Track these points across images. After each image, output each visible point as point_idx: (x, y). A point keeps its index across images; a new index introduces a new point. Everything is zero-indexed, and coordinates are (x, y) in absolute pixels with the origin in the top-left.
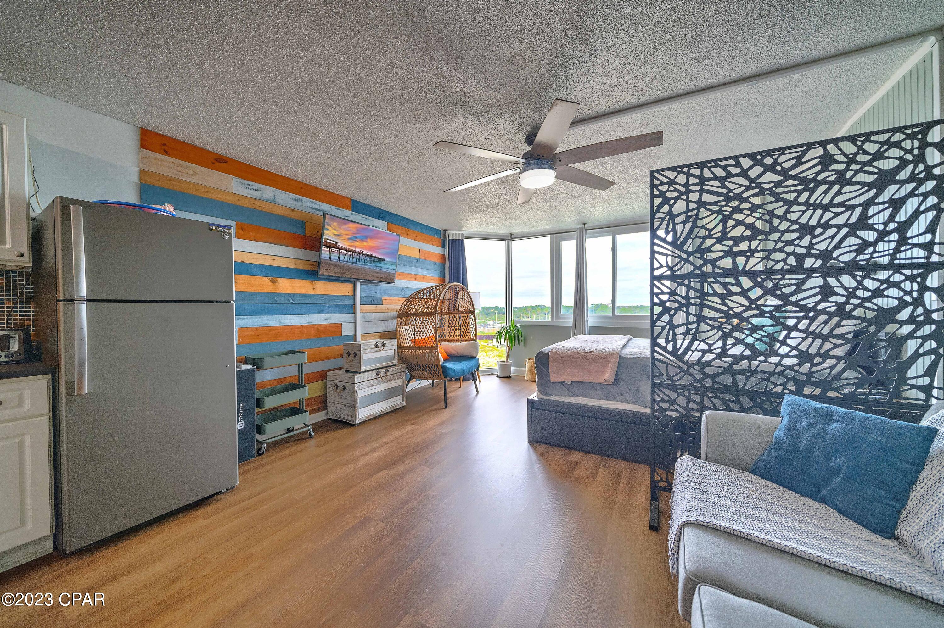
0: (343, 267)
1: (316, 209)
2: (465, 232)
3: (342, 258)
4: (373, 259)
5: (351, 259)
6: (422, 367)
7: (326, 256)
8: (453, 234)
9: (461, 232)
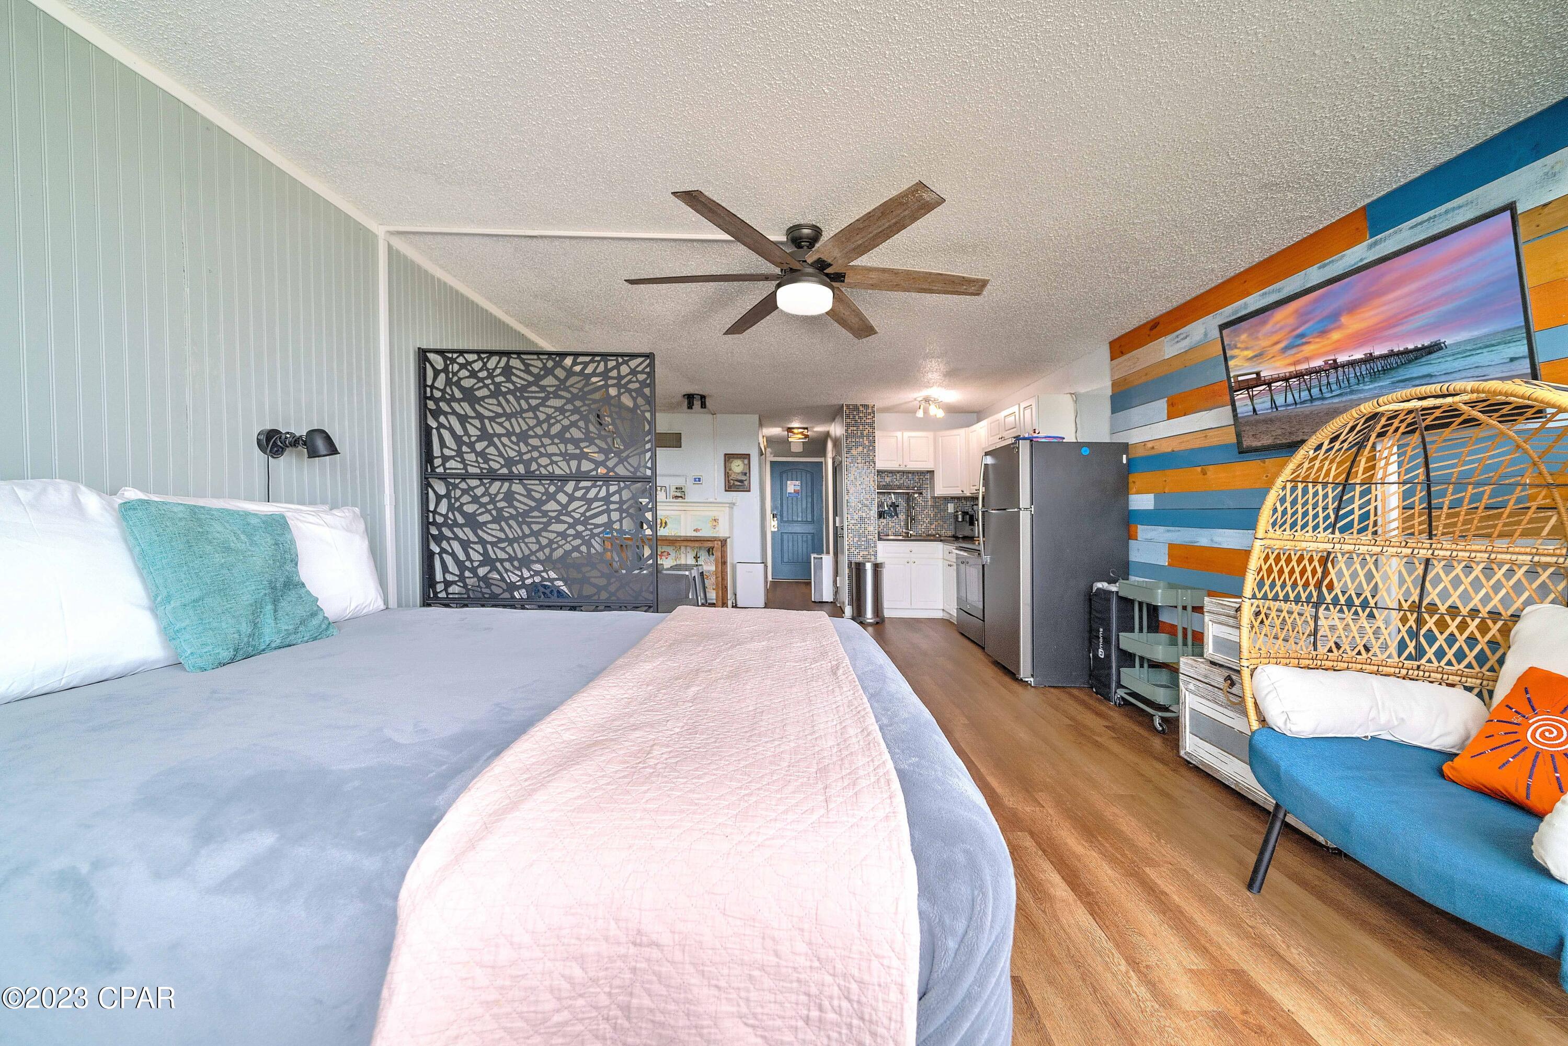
3: (1280, 400)
5: (1305, 395)
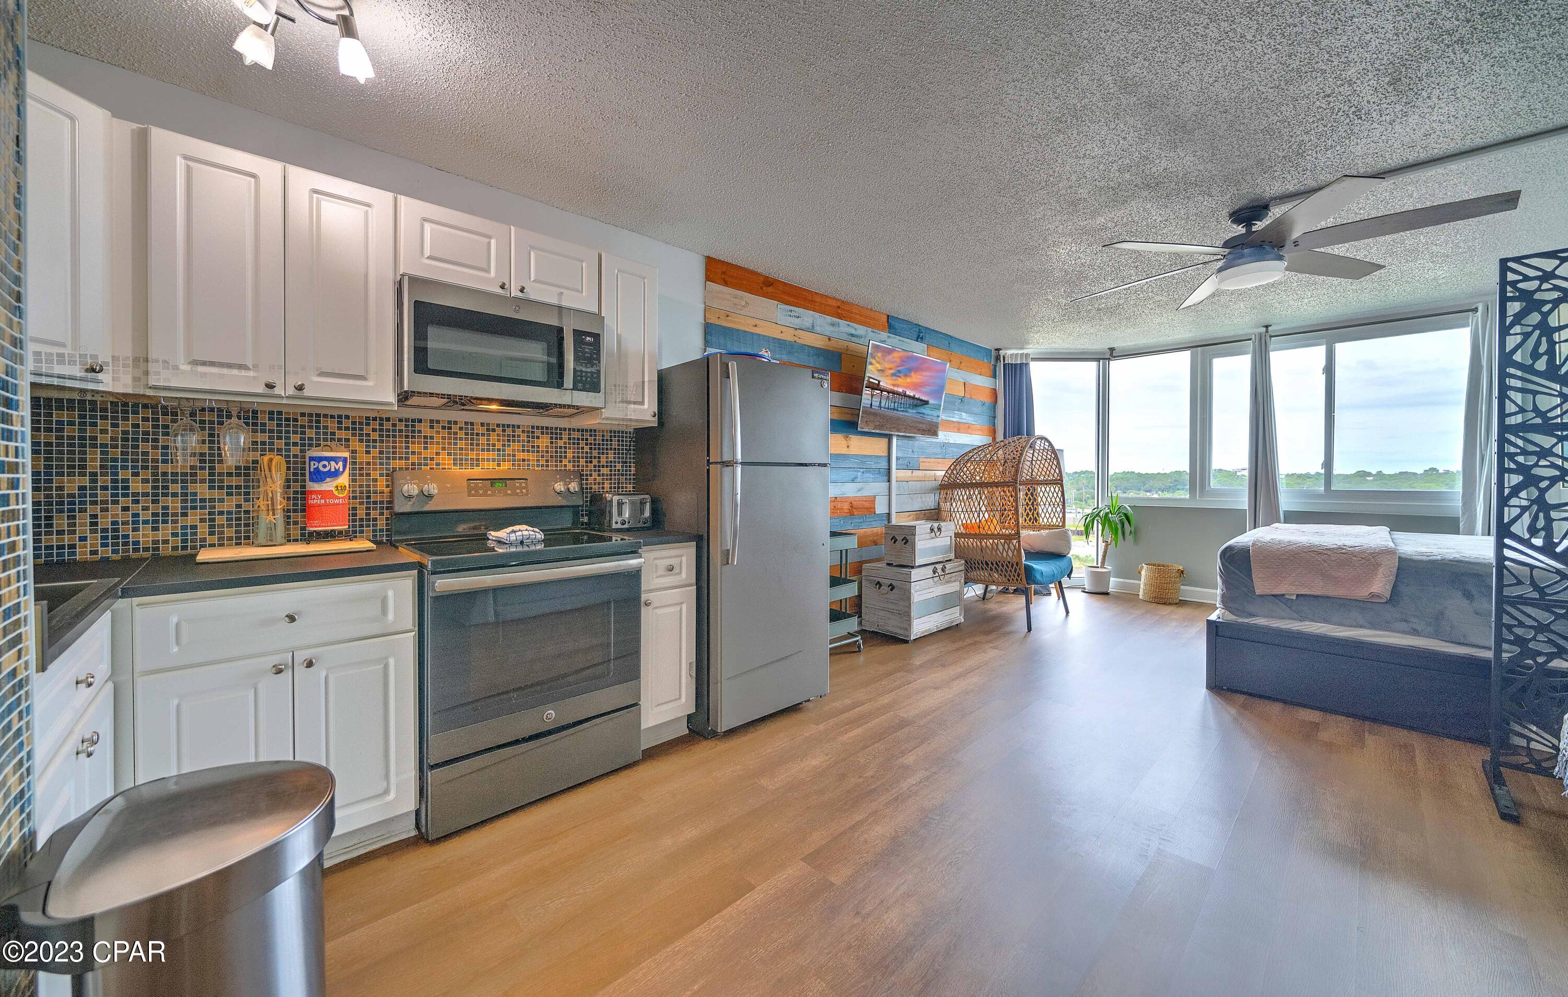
0: (884, 416)
2: (1030, 350)
4: (916, 402)
5: (893, 405)
6: (990, 565)
7: (868, 401)
8: (1011, 354)
9: (1025, 351)
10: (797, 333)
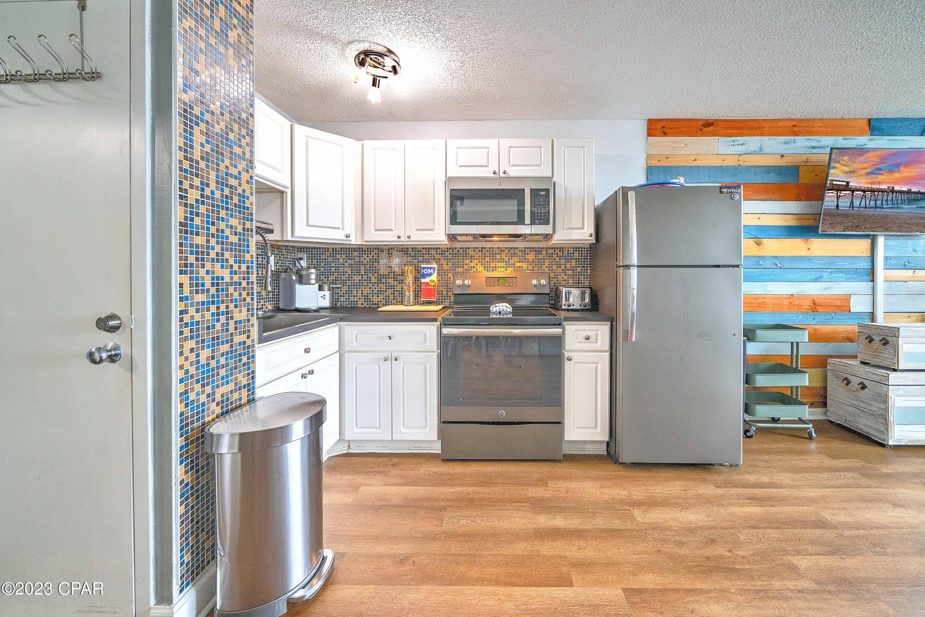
0: (859, 216)
1: (814, 148)
3: (856, 203)
5: (873, 203)
7: (831, 204)
10: (741, 158)
